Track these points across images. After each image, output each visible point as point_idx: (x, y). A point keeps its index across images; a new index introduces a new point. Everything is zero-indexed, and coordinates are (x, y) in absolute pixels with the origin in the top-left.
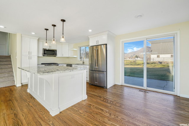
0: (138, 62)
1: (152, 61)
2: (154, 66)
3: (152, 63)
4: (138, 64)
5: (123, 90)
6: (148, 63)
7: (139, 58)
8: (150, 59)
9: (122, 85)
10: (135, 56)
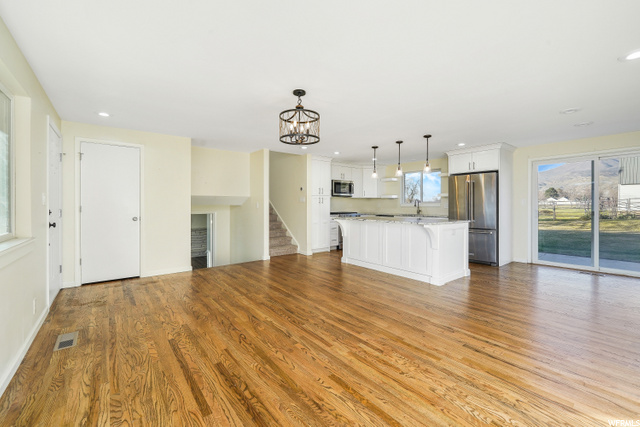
0: (562, 214)
1: (622, 209)
2: (628, 228)
3: (622, 218)
4: (564, 222)
5: (534, 276)
6: (603, 218)
7: (563, 199)
8: (616, 201)
9: (531, 264)
10: (545, 189)
